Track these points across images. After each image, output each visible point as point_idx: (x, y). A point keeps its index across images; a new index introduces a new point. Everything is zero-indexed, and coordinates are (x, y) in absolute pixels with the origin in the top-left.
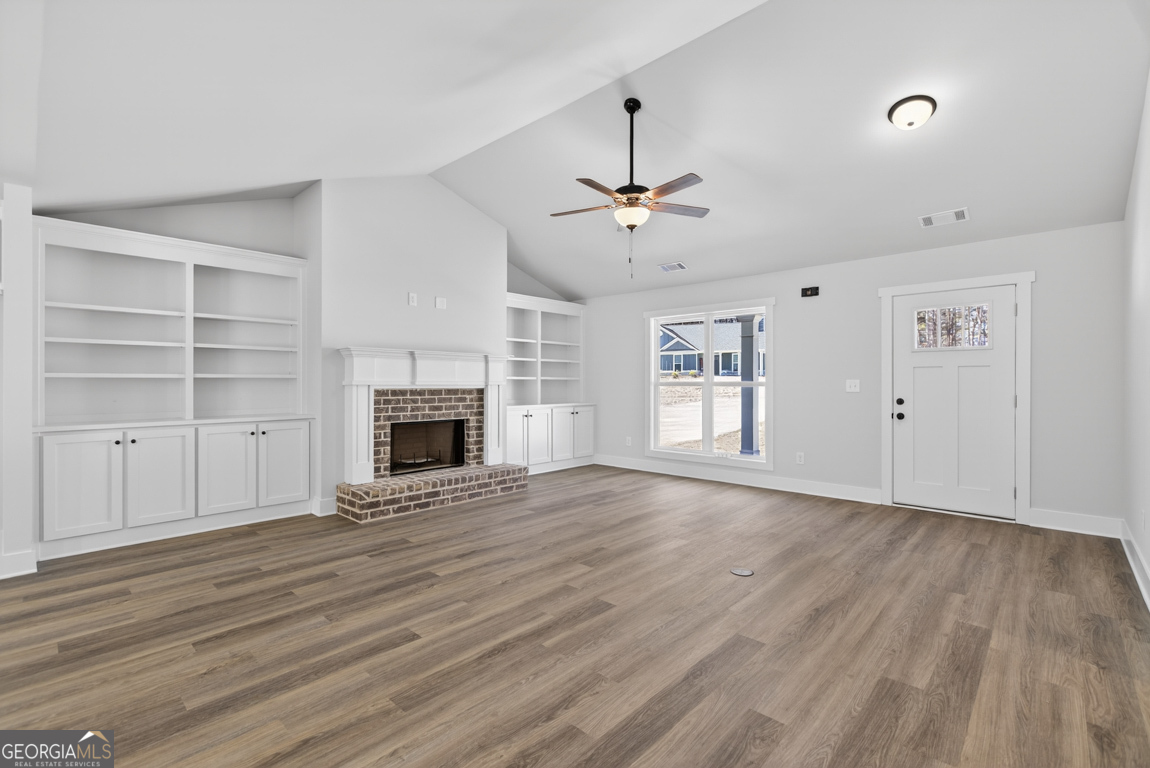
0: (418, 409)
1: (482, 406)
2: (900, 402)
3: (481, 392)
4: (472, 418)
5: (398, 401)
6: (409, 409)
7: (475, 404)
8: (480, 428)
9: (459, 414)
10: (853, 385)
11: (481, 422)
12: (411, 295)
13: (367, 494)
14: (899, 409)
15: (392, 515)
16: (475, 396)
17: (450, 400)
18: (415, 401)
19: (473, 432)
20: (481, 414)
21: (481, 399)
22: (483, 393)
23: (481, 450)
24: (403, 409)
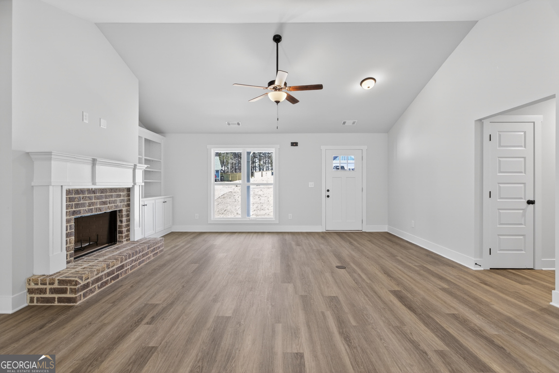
0: (93, 204)
1: (129, 200)
2: (328, 191)
3: (129, 190)
4: (124, 209)
5: (79, 199)
6: (87, 204)
7: (126, 198)
8: (128, 215)
9: (116, 206)
10: (311, 185)
11: (128, 211)
12: (84, 114)
13: (81, 279)
14: (328, 193)
15: (97, 291)
16: (125, 193)
17: (112, 196)
18: (90, 198)
19: (124, 219)
20: (129, 205)
21: (129, 195)
22: (130, 191)
23: (128, 231)
24: (83, 205)
